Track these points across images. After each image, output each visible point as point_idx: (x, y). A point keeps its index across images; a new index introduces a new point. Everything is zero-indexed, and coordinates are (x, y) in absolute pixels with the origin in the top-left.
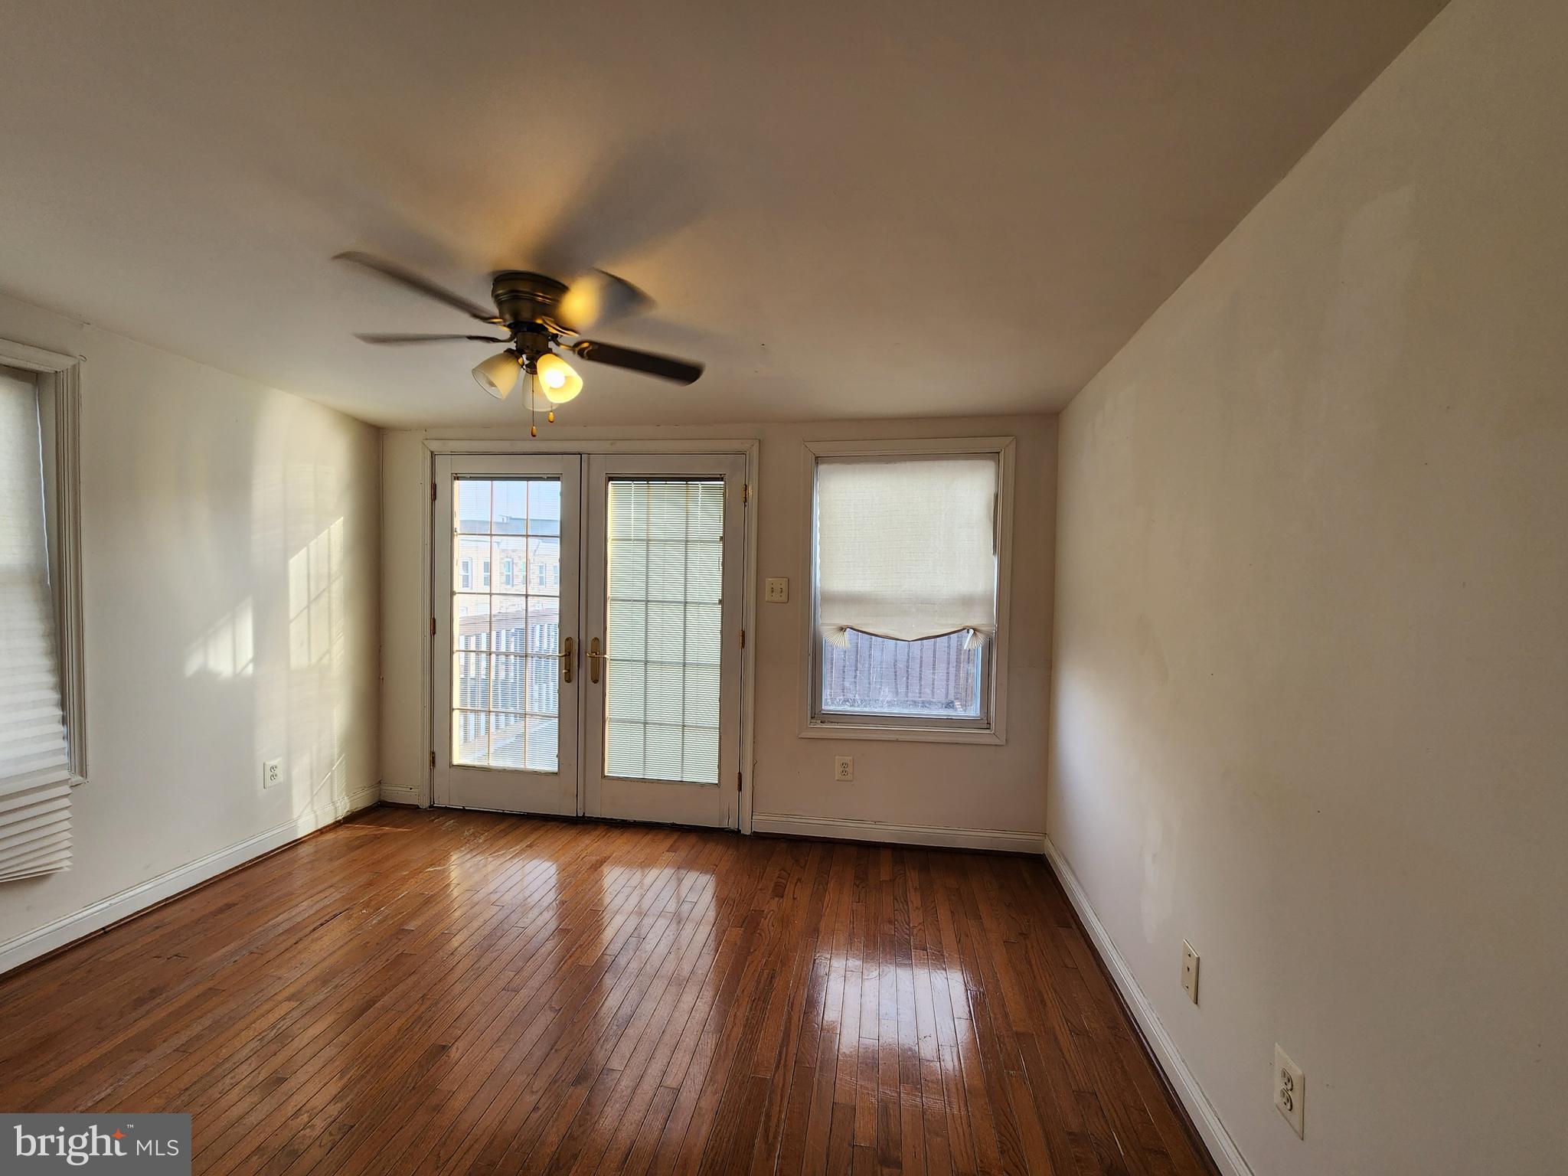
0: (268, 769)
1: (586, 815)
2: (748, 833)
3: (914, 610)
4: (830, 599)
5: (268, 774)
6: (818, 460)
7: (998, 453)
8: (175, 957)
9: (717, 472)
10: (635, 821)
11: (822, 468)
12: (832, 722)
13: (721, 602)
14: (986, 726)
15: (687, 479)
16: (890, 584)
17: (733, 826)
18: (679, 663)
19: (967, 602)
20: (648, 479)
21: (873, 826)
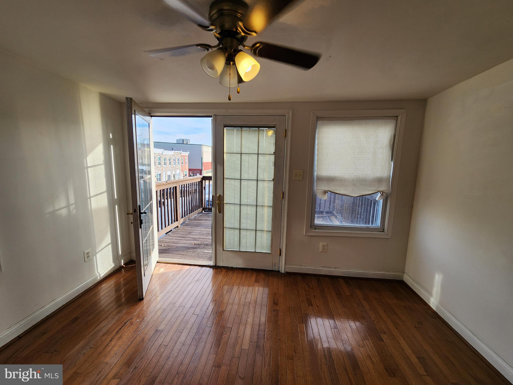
0: (86, 254)
1: (216, 265)
2: (283, 272)
3: (358, 184)
4: (320, 179)
5: (86, 256)
6: (319, 118)
7: (397, 116)
8: (55, 352)
9: (272, 124)
10: (237, 267)
11: (319, 122)
12: (319, 229)
13: (273, 180)
14: (382, 231)
15: (259, 127)
16: (348, 173)
17: (276, 269)
18: (254, 205)
19: (379, 180)
20: (241, 127)
21: (335, 270)
